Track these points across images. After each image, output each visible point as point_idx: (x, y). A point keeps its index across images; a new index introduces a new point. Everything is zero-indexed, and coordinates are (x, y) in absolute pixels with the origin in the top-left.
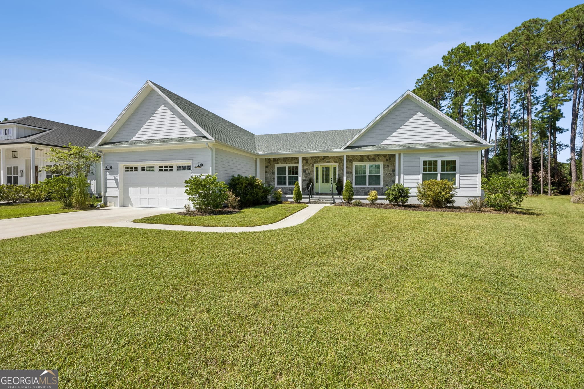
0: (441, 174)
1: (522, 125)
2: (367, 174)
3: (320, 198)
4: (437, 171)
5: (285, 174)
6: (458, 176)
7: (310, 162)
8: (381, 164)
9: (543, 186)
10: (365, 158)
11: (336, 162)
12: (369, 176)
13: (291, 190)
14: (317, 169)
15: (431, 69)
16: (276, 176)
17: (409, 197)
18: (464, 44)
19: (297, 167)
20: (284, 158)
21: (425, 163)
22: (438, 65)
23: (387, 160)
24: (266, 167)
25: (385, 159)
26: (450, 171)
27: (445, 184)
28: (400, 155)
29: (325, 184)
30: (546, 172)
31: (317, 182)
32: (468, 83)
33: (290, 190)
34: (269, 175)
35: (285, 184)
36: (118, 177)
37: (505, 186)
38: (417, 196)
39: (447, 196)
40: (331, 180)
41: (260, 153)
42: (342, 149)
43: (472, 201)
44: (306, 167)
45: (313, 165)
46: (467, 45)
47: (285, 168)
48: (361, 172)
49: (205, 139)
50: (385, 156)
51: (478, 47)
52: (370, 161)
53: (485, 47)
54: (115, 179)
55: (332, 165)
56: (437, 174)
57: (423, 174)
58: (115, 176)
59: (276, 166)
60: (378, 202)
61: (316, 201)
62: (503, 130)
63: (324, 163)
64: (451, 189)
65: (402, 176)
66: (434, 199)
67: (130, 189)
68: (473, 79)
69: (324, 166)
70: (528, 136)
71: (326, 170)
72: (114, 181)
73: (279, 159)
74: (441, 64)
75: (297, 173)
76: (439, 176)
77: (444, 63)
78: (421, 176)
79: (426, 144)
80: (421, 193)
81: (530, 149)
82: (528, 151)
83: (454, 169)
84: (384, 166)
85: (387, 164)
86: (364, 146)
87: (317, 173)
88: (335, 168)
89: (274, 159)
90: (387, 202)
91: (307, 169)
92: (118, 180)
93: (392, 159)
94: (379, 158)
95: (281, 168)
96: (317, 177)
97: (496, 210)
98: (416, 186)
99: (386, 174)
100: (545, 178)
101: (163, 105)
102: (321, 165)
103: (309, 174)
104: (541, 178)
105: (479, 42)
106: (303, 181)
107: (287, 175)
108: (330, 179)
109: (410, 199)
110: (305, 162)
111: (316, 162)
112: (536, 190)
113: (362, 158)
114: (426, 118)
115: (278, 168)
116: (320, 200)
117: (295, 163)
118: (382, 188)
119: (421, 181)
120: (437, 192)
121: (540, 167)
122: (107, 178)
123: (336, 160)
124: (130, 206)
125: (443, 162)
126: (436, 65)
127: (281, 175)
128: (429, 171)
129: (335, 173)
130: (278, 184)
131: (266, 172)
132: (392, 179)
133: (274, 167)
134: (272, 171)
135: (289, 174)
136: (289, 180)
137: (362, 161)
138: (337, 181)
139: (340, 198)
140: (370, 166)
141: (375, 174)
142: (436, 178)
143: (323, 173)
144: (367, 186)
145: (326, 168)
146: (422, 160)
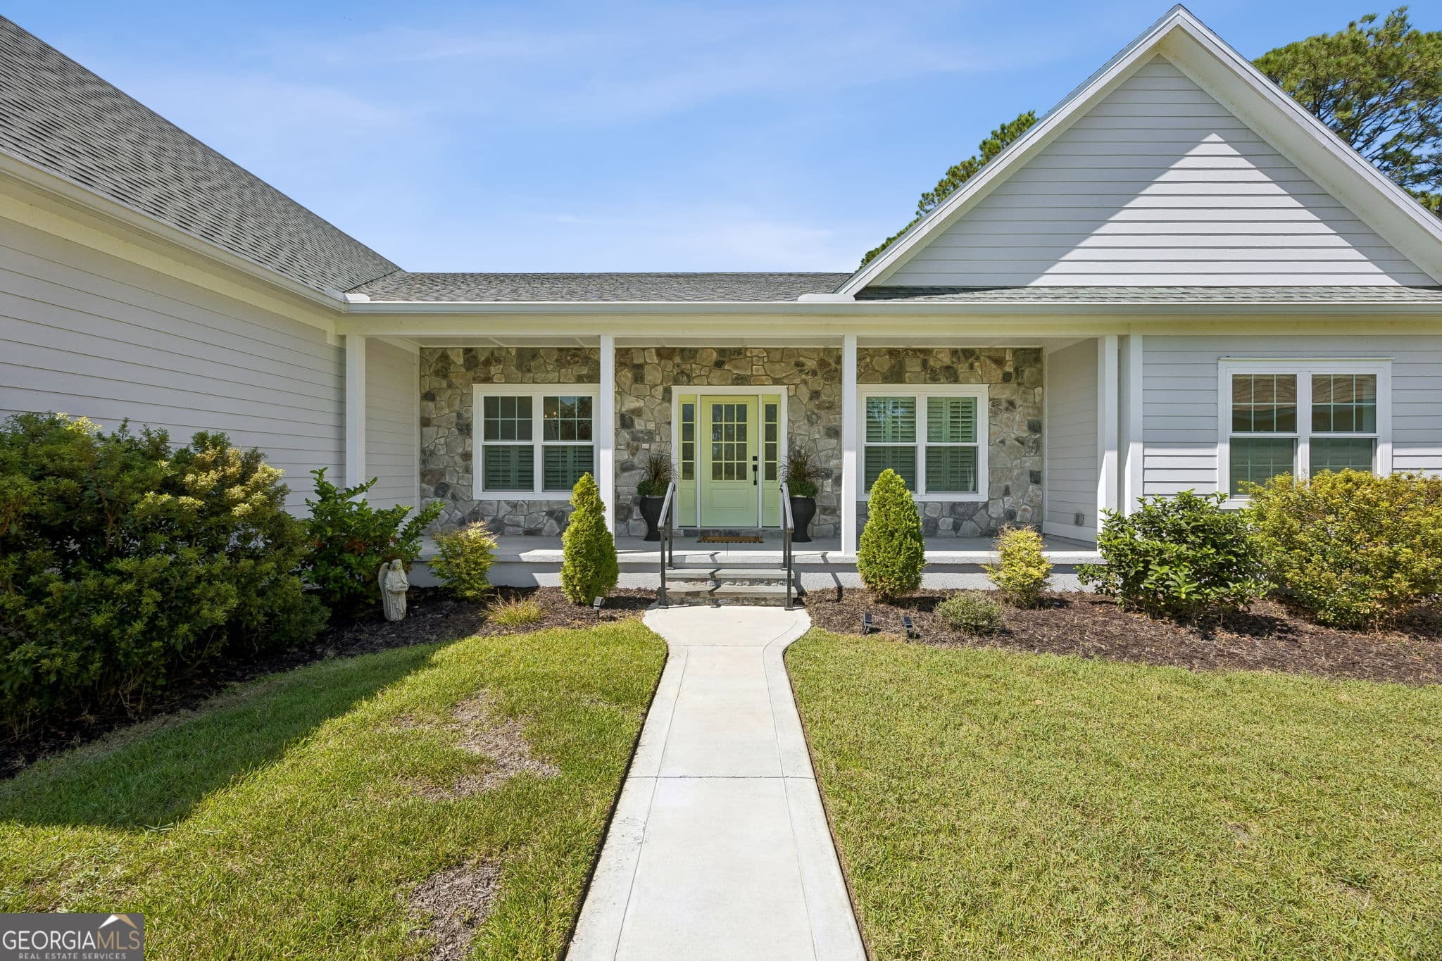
0: (1314, 443)
2: (922, 443)
3: (719, 567)
4: (1293, 428)
5: (527, 433)
6: (1383, 451)
7: (652, 375)
8: (978, 392)
10: (913, 366)
11: (777, 382)
12: (929, 449)
13: (559, 516)
14: (688, 412)
16: (478, 442)
19: (585, 405)
21: (1241, 384)
23: (1007, 378)
24: (428, 396)
25: (997, 373)
26: (1349, 428)
28: (1123, 342)
29: (724, 484)
31: (688, 471)
33: (550, 514)
34: (439, 437)
35: (528, 484)
40: (755, 468)
44: (632, 403)
45: (668, 392)
47: (526, 403)
48: (889, 430)
50: (998, 356)
52: (934, 380)
55: (756, 395)
56: (1292, 444)
57: (1234, 443)
59: (481, 392)
61: (700, 587)
63: (723, 382)
65: (1135, 449)
69: (719, 401)
71: (729, 418)
73: (494, 357)
75: (586, 433)
76: (1303, 454)
78: (1223, 452)
79: (1253, 293)
83: (1368, 418)
84: (994, 403)
85: (1005, 393)
87: (688, 431)
88: (771, 412)
89: (470, 357)
91: (638, 412)
93: (1027, 373)
94: (971, 367)
95: (508, 401)
96: (688, 452)
99: (1003, 442)
102: (705, 396)
103: (650, 436)
106: (622, 468)
107: (538, 441)
108: (750, 463)
110: (628, 374)
111: (685, 377)
113: (897, 366)
114: (1243, 162)
115: (488, 401)
116: (718, 582)
117: (580, 379)
118: (986, 505)
119: (1223, 480)
123: (780, 370)
125: (1322, 387)
127: (504, 438)
128: (1257, 429)
129: (771, 433)
130: (489, 485)
131: (425, 422)
132: (1030, 462)
133: (467, 399)
134: (459, 415)
135: (547, 437)
136: (547, 462)
137: (900, 380)
138: (782, 473)
139: (826, 567)
140: (933, 405)
141: (952, 438)
142: (1287, 466)
143: (716, 429)
144: (921, 495)
145: (730, 408)
146: (1228, 371)
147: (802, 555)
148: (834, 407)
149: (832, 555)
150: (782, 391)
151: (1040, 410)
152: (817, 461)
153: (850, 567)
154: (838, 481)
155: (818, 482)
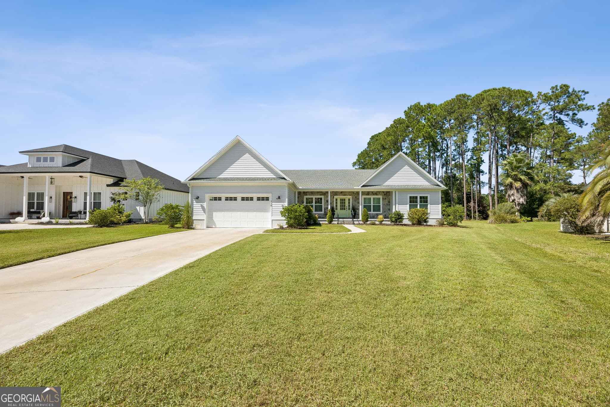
1: (459, 167)
2: (372, 204)
4: (417, 203)
5: (312, 203)
6: (429, 205)
7: (333, 195)
8: (381, 197)
9: (473, 214)
10: (370, 193)
11: (350, 195)
12: (373, 205)
14: (336, 200)
15: (396, 120)
17: (403, 219)
18: (419, 103)
19: (321, 198)
20: (311, 192)
21: (410, 197)
22: (401, 118)
23: (385, 195)
24: (298, 198)
25: (383, 194)
26: (424, 203)
27: (424, 211)
28: (395, 192)
29: (342, 211)
30: (475, 203)
31: (337, 209)
32: (423, 135)
36: (205, 205)
37: (454, 212)
38: (408, 218)
39: (425, 218)
41: (300, 188)
42: (360, 187)
43: (438, 221)
45: (334, 197)
46: (421, 104)
47: (312, 198)
48: (367, 202)
49: (283, 180)
50: (384, 192)
51: (429, 106)
52: (374, 195)
53: (434, 108)
54: (202, 206)
55: (347, 197)
56: (417, 205)
57: (410, 205)
58: (202, 204)
59: (305, 197)
60: (384, 222)
61: (342, 223)
62: (446, 169)
63: (342, 195)
64: (427, 214)
65: (397, 205)
66: (418, 220)
67: (214, 214)
68: (427, 133)
69: (341, 198)
70: (463, 176)
71: (343, 201)
72: (201, 208)
73: (307, 192)
74: (403, 117)
75: (321, 203)
76: (419, 206)
77: (406, 116)
78: (408, 206)
79: (411, 186)
80: (410, 217)
81: (464, 186)
82: (464, 187)
83: (427, 202)
84: (383, 198)
85: (385, 198)
86: (373, 186)
87: (336, 203)
88: (349, 200)
89: (304, 192)
90: (389, 223)
92: (205, 207)
93: (388, 194)
94: (379, 193)
95: (309, 198)
96: (337, 206)
97: (450, 226)
98: (407, 212)
99: (384, 204)
100: (474, 207)
101: (247, 154)
102: (339, 197)
103: (331, 203)
104: (472, 208)
105: (429, 103)
108: (346, 207)
109: (404, 220)
111: (336, 195)
112: (469, 216)
113: (368, 193)
114: (410, 169)
116: (344, 222)
117: (320, 195)
118: (382, 214)
119: (408, 209)
120: (420, 215)
121: (471, 199)
122: (194, 206)
123: (350, 194)
124: (214, 227)
125: (421, 197)
126: (399, 117)
127: (309, 204)
128: (413, 203)
129: (349, 203)
132: (388, 207)
133: (303, 198)
134: (302, 200)
135: (315, 203)
136: (315, 207)
137: (369, 195)
138: (351, 209)
139: (357, 221)
140: (374, 199)
141: (377, 204)
142: (417, 207)
143: (341, 202)
144: (372, 212)
145: (343, 199)
146: (409, 196)
147: (354, 220)
148: (359, 199)
149: (358, 220)
150: (351, 197)
151: (390, 199)
152: (356, 207)
153: (360, 221)
154: (359, 210)
155: (356, 210)
